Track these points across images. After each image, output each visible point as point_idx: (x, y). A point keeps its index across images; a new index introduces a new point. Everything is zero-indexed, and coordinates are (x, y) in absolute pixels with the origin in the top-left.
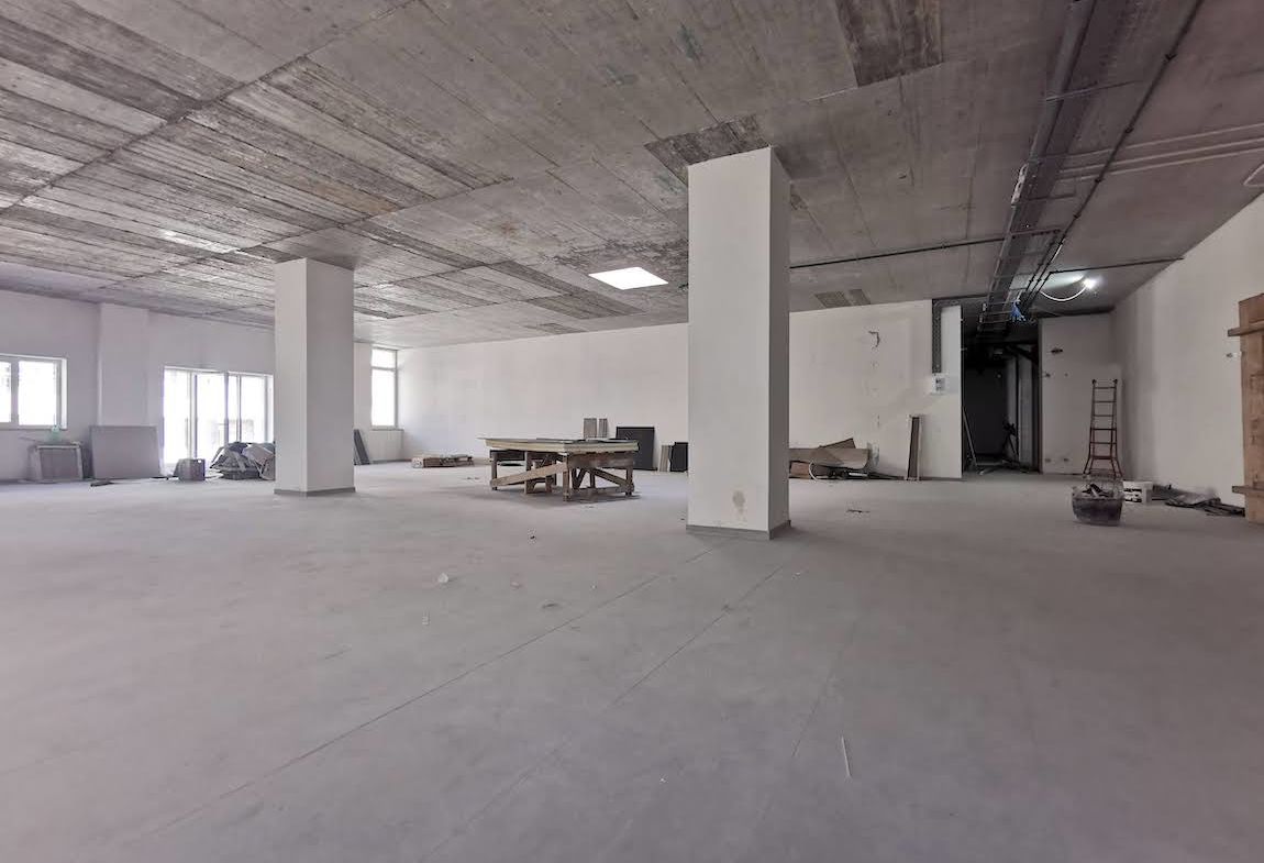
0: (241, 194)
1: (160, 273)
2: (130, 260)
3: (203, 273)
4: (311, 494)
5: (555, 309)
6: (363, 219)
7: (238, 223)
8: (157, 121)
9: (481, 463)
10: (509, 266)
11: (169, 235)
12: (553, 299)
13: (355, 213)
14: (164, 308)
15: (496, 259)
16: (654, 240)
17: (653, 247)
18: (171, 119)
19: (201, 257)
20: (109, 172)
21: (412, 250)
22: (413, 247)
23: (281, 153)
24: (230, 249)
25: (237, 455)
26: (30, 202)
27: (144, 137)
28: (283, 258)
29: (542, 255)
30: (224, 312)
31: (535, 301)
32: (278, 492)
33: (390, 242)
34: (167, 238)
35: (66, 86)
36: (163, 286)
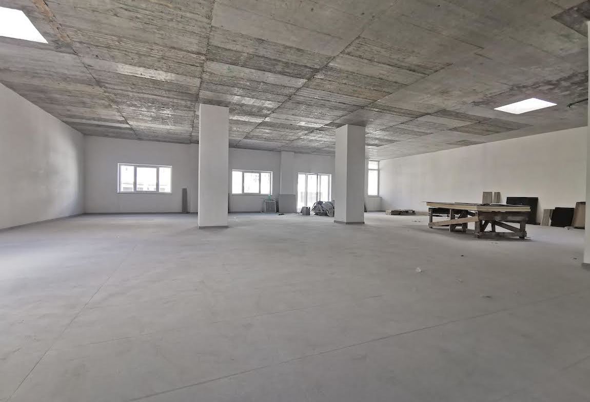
0: (328, 102)
1: (299, 139)
2: (291, 135)
3: (312, 137)
4: (347, 223)
5: (467, 132)
6: (373, 103)
7: (326, 114)
8: (305, 81)
9: (423, 214)
10: (444, 112)
11: (303, 124)
12: (467, 126)
13: (369, 100)
14: (299, 151)
15: (436, 109)
16: (550, 78)
17: (549, 83)
18: (309, 79)
19: (311, 130)
20: (289, 104)
21: (393, 113)
22: (393, 111)
23: (344, 81)
24: (322, 125)
25: (320, 206)
26: (267, 119)
27: (300, 88)
28: (339, 126)
29: (464, 103)
30: (317, 151)
31: (455, 129)
32: (335, 221)
33: (383, 111)
34: (303, 125)
35: (280, 76)
36: (300, 143)
